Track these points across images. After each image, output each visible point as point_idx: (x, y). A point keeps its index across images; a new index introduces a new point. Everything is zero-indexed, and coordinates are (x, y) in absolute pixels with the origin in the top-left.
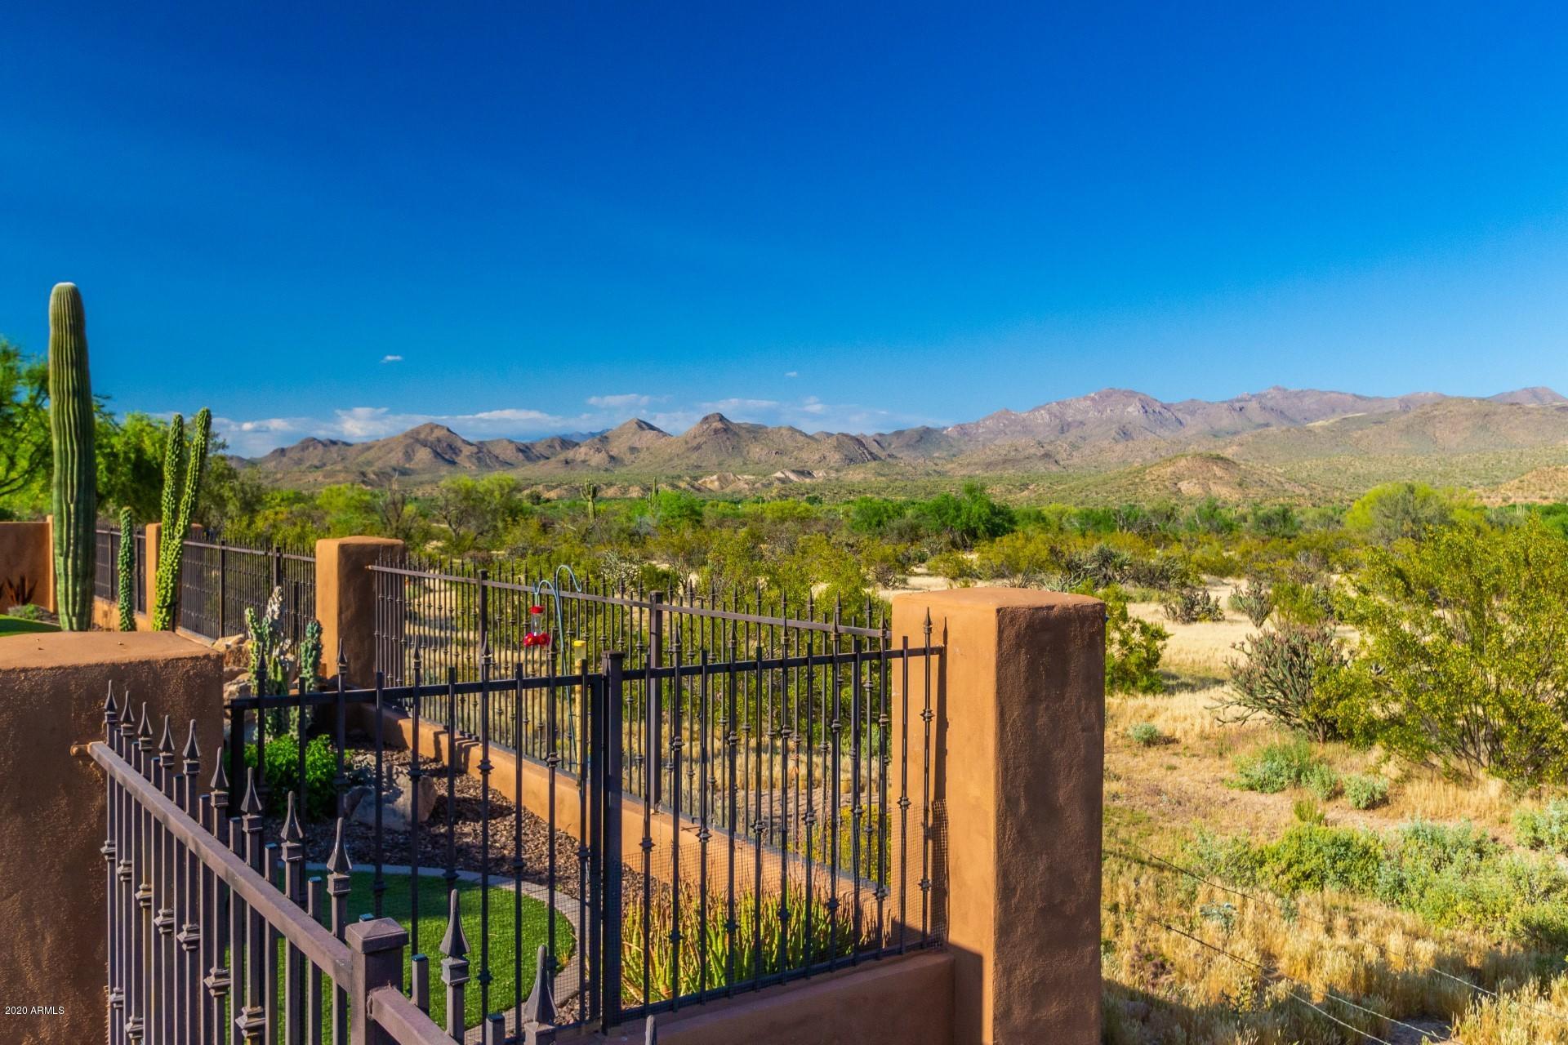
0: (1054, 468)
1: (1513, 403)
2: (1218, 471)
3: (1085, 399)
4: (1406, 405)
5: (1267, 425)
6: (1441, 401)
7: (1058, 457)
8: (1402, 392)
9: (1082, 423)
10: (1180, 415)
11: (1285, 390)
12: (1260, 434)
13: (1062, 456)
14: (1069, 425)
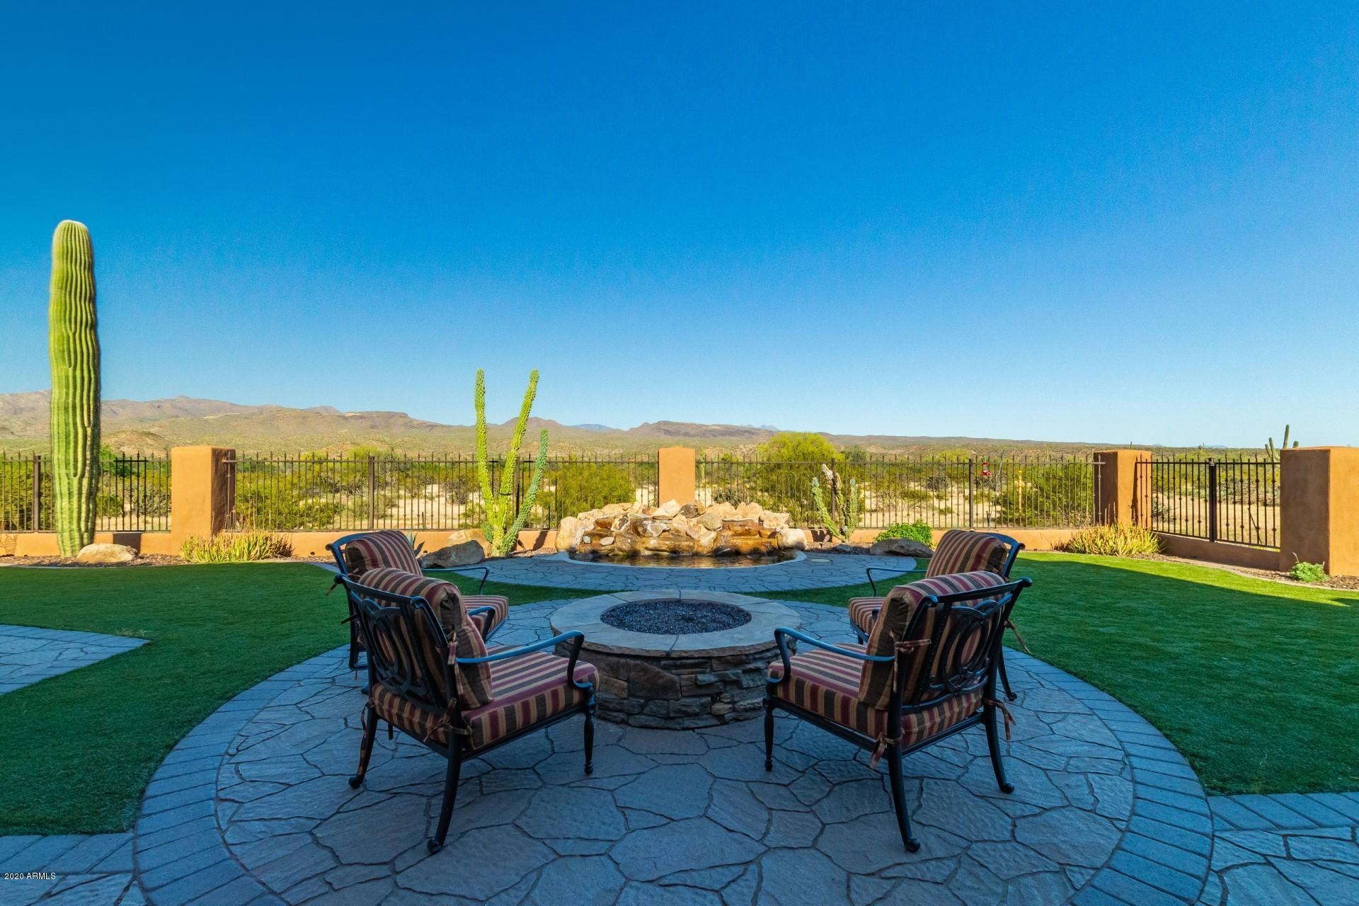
0: (11, 437)
1: (317, 414)
2: (149, 441)
3: (36, 393)
4: (261, 410)
5: (177, 416)
6: (280, 410)
7: (12, 430)
8: (261, 404)
9: (33, 409)
10: (114, 408)
11: (187, 398)
12: (173, 422)
13: (16, 429)
14: (22, 410)
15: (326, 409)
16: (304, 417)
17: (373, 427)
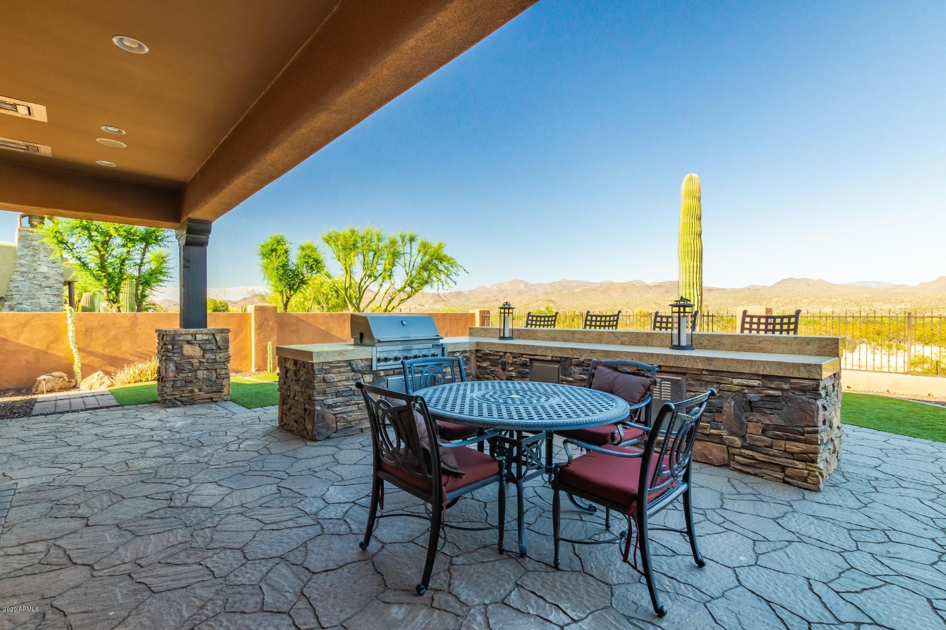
5: (562, 291)
15: (637, 281)
16: (625, 288)
17: (667, 292)
